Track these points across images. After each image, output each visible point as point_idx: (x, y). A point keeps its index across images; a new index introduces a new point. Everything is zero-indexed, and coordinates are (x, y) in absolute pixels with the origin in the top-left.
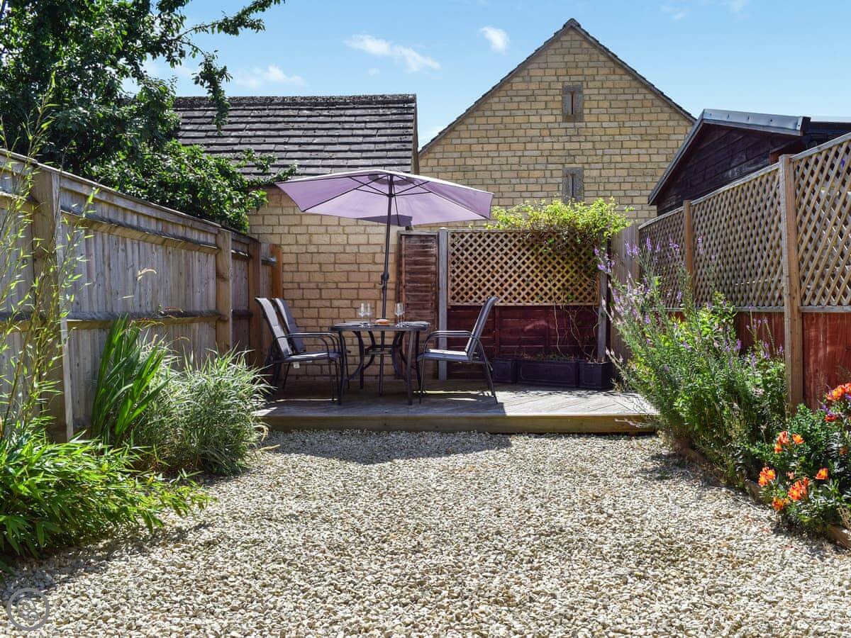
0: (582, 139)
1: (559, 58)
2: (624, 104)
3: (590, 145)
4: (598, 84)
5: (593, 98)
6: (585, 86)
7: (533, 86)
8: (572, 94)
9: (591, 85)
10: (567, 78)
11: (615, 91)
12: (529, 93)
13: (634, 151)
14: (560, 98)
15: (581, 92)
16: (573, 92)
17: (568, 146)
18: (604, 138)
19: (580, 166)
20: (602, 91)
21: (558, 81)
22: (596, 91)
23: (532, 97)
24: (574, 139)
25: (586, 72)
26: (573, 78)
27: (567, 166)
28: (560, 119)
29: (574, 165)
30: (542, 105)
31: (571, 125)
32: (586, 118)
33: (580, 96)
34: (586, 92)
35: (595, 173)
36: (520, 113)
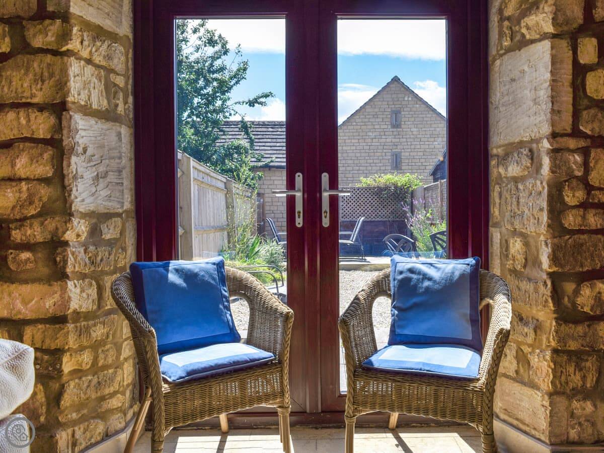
0: (401, 137)
1: (389, 96)
2: (421, 119)
3: (405, 140)
4: (409, 109)
5: (406, 116)
6: (402, 110)
7: (377, 110)
8: (396, 114)
9: (405, 109)
10: (393, 106)
11: (417, 113)
12: (374, 113)
13: (427, 143)
14: (389, 116)
15: (400, 113)
16: (396, 113)
17: (394, 140)
18: (412, 136)
19: (400, 150)
20: (410, 113)
21: (389, 108)
22: (407, 113)
23: (375, 116)
24: (396, 137)
25: (403, 103)
26: (397, 106)
27: (393, 150)
28: (390, 127)
29: (397, 150)
30: (381, 120)
31: (395, 130)
32: (403, 126)
33: (400, 115)
34: (403, 113)
35: (407, 154)
36: (370, 123)
